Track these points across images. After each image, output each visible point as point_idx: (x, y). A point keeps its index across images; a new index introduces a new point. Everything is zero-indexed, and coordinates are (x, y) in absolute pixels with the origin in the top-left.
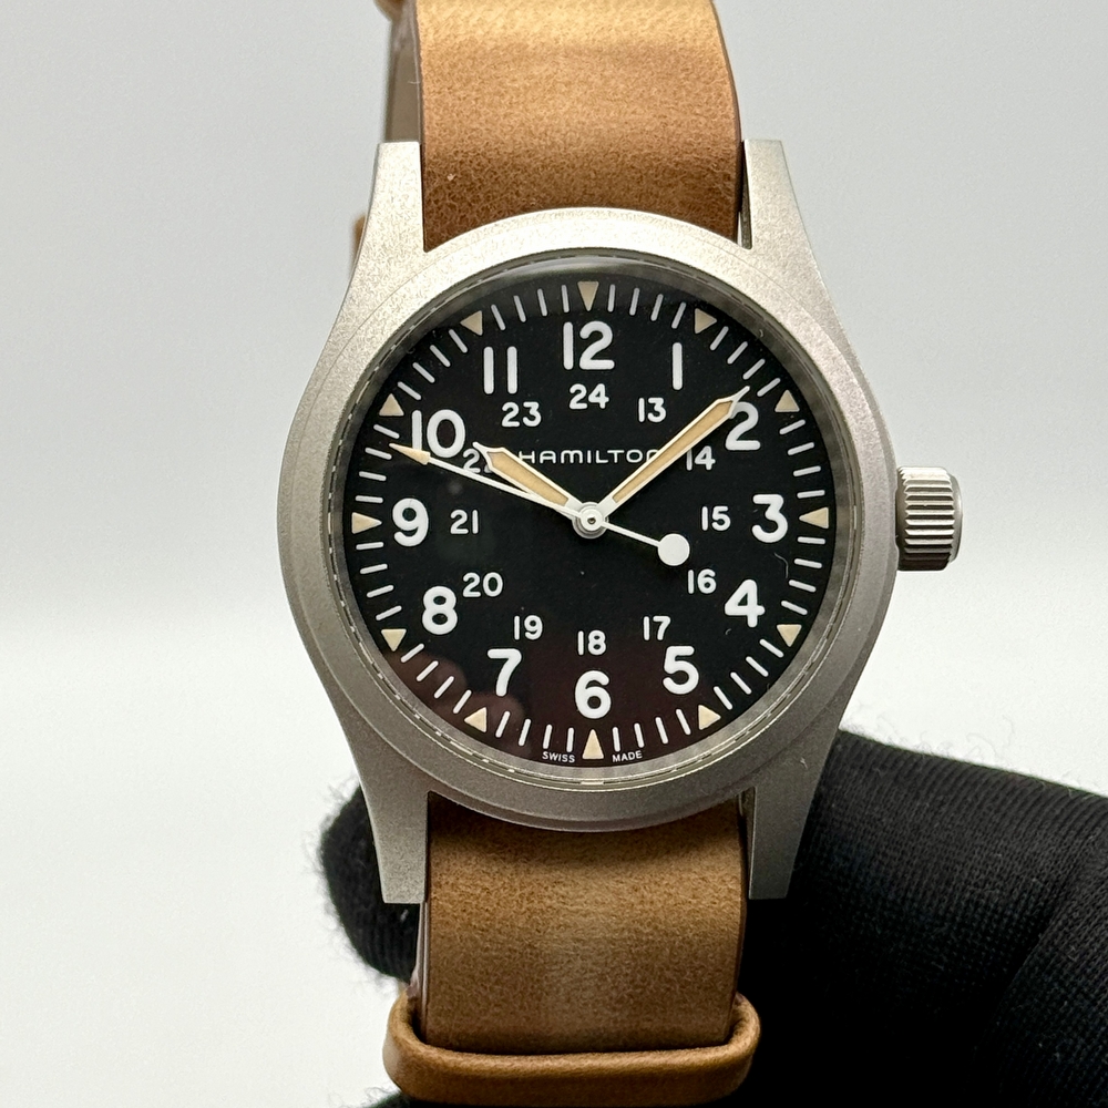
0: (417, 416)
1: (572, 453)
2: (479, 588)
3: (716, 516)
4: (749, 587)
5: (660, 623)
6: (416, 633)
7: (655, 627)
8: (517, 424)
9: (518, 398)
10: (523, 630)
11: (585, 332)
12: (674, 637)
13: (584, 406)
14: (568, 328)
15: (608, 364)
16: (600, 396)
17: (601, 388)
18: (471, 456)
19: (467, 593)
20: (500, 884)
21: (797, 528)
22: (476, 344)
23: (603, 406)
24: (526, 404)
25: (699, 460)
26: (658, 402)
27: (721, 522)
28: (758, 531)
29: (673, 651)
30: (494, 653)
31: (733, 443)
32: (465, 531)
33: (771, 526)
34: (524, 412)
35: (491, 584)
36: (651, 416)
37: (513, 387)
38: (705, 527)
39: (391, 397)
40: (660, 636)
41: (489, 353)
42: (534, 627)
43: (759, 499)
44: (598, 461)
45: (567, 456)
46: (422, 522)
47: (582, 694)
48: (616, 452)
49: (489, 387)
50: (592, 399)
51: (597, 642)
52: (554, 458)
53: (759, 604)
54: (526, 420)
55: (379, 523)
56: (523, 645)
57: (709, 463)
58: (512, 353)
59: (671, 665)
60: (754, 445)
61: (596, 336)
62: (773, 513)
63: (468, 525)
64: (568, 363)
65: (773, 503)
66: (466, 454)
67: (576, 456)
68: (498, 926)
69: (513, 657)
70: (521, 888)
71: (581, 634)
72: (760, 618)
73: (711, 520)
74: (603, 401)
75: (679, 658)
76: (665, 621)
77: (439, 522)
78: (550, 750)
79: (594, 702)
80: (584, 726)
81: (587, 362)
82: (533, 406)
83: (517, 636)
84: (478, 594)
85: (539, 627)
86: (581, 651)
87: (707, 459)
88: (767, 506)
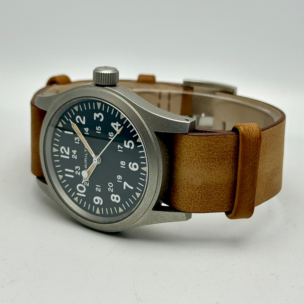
0: (78, 194)
1: (85, 161)
2: (111, 188)
3: (98, 130)
4: (113, 124)
6: (120, 205)
7: (120, 149)
8: (79, 172)
9: (75, 171)
10: (120, 180)
11: (62, 152)
12: (122, 145)
13: (76, 156)
14: (62, 156)
15: (68, 148)
16: (74, 152)
18: (86, 184)
19: (112, 191)
20: (180, 194)
21: (100, 111)
22: (64, 178)
23: (76, 152)
24: (76, 169)
25: (87, 131)
26: (76, 139)
27: (99, 129)
28: (102, 120)
29: (125, 146)
30: (125, 188)
31: (84, 123)
33: (100, 117)
34: (77, 170)
35: (111, 185)
36: (78, 141)
37: (72, 171)
38: (100, 133)
39: (74, 199)
40: (122, 148)
41: (66, 175)
42: (119, 177)
43: (95, 119)
44: (87, 155)
45: (86, 162)
46: (98, 198)
47: (133, 169)
48: (85, 150)
49: (72, 177)
50: (75, 154)
51: (123, 163)
52: (86, 165)
53: (116, 123)
54: (79, 170)
55: (98, 208)
56: (123, 181)
57: (87, 129)
58: (66, 170)
59: (128, 147)
60: (84, 118)
61: (63, 150)
62: (98, 116)
63: (99, 188)
64: (68, 157)
65: (96, 115)
66: (85, 185)
67: (86, 160)
68: (191, 196)
69: (125, 184)
70: (182, 189)
71: (121, 167)
72: (119, 123)
73: (99, 131)
75: (127, 145)
76: (119, 146)
77: (98, 194)
78: (145, 179)
79: (135, 167)
80: (140, 170)
81: (68, 153)
82: (76, 167)
83: (121, 182)
85: (119, 176)
86: (125, 167)
88: (96, 117)
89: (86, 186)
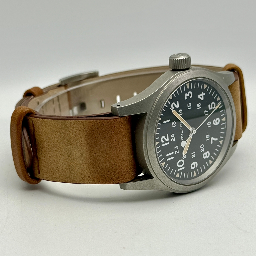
0: (179, 170)
1: (182, 138)
2: (203, 149)
4: (199, 96)
5: (206, 112)
6: (210, 158)
8: (178, 150)
9: (174, 151)
10: (208, 138)
12: (207, 109)
13: (174, 138)
14: (163, 145)
15: (168, 135)
16: (172, 136)
17: (171, 136)
19: (204, 151)
21: (190, 90)
23: (174, 134)
25: (181, 112)
26: (173, 123)
27: (190, 105)
28: (191, 97)
30: (212, 142)
31: (177, 107)
32: (195, 154)
33: (190, 95)
34: (176, 150)
35: (202, 147)
36: (175, 124)
37: (172, 153)
39: (176, 176)
41: (168, 160)
43: (186, 99)
44: (182, 133)
45: (182, 139)
46: (194, 163)
47: (217, 124)
48: (181, 129)
49: (173, 158)
50: (173, 137)
51: (209, 124)
53: (201, 94)
54: (177, 149)
55: (195, 171)
56: (210, 138)
57: (181, 110)
58: (167, 155)
60: (178, 102)
61: (163, 139)
63: (194, 154)
64: (168, 143)
69: (212, 139)
71: (208, 127)
72: (204, 93)
73: (190, 107)
74: (173, 134)
75: (210, 107)
76: (205, 111)
77: (194, 160)
78: (224, 127)
79: (217, 121)
80: (221, 122)
81: (167, 140)
82: (175, 148)
84: (204, 149)
85: (208, 135)
86: (210, 126)
87: (180, 111)
88: (187, 96)
89: (184, 159)
